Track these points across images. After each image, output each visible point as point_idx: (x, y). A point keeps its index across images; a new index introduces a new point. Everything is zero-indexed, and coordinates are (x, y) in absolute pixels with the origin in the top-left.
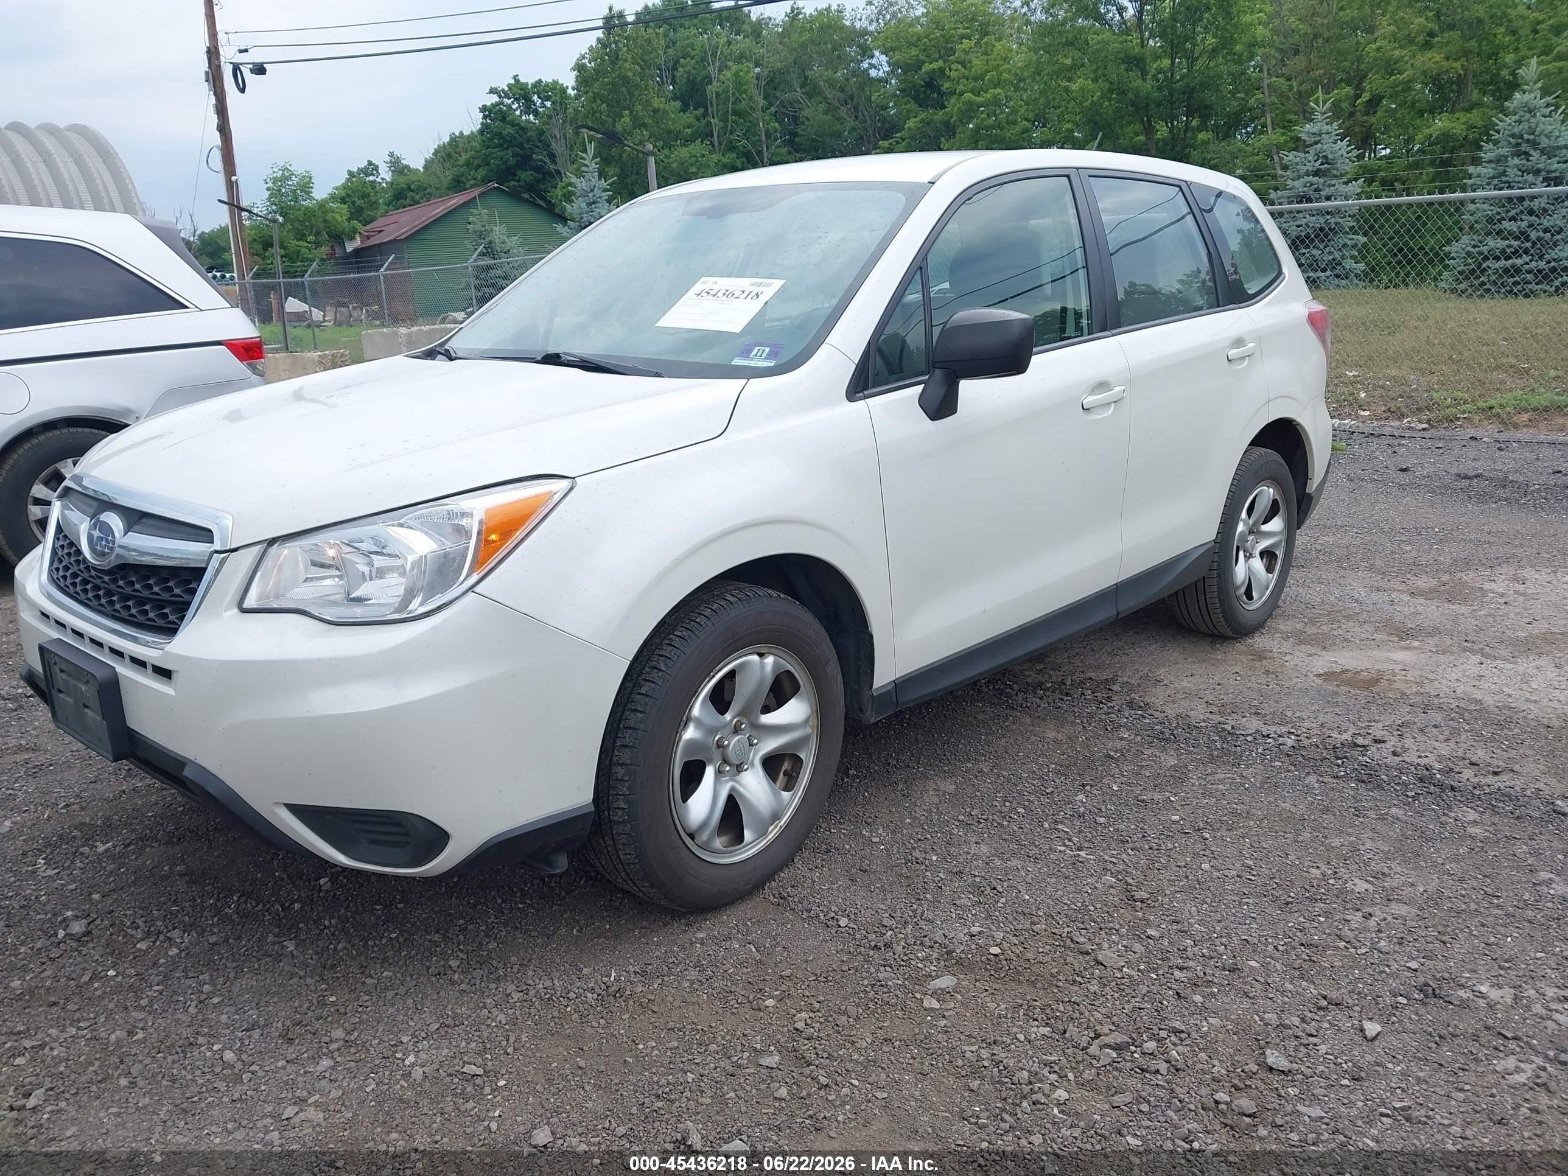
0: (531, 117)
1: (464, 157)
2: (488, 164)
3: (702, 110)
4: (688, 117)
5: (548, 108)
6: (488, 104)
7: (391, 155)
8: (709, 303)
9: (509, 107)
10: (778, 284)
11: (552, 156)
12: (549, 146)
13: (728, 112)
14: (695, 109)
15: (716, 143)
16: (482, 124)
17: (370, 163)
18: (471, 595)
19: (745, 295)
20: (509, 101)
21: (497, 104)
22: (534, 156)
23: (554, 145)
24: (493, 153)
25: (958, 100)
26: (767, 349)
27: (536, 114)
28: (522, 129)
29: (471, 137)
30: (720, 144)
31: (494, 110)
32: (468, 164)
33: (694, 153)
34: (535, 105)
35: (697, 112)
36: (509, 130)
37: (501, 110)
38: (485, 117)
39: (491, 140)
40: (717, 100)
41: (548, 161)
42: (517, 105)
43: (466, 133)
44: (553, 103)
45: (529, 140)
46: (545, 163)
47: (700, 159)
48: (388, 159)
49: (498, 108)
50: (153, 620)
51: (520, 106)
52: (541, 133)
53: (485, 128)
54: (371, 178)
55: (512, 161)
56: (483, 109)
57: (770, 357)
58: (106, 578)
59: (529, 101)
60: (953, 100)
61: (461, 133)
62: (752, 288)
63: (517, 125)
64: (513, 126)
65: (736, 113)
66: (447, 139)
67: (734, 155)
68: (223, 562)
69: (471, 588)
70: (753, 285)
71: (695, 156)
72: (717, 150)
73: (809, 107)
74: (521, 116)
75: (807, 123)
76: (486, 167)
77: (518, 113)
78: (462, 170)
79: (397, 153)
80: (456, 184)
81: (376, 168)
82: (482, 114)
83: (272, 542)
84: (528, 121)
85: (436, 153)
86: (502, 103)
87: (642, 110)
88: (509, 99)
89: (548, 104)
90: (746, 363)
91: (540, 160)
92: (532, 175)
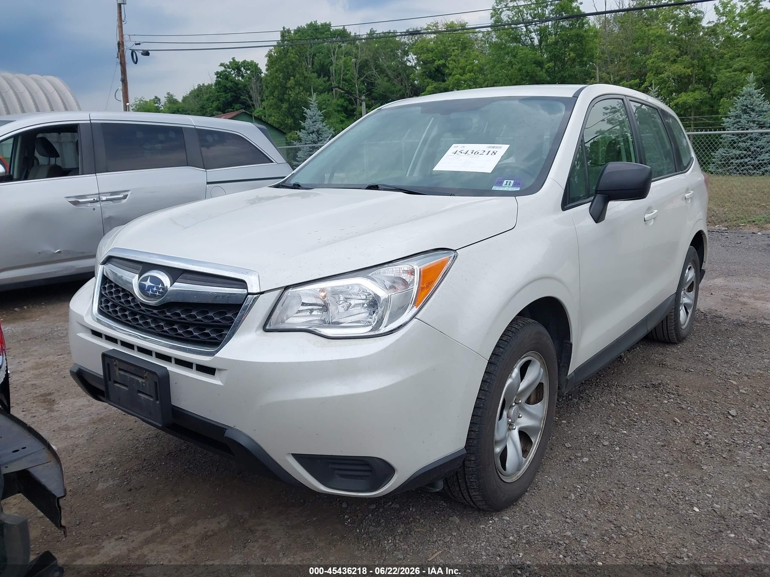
0: (240, 78)
1: (205, 97)
2: (219, 100)
3: (327, 78)
4: (321, 81)
5: (248, 74)
6: (219, 71)
7: (168, 94)
8: (463, 157)
9: (230, 73)
10: (505, 147)
11: (250, 97)
12: (249, 92)
13: (340, 79)
14: (323, 77)
15: (334, 94)
16: (216, 80)
17: (156, 97)
18: (415, 320)
19: (486, 153)
20: (230, 70)
21: (224, 71)
22: (241, 97)
23: (251, 92)
24: (221, 95)
25: (452, 78)
26: (512, 182)
27: (243, 77)
28: (236, 84)
29: (210, 86)
30: (336, 94)
31: (222, 74)
32: (208, 99)
33: (324, 98)
34: (242, 72)
35: (324, 79)
36: (229, 84)
37: (225, 74)
38: (218, 77)
39: (220, 88)
40: (335, 74)
41: (249, 100)
42: (233, 72)
43: (206, 84)
44: (252, 72)
45: (239, 89)
46: (247, 100)
47: (327, 102)
48: (166, 96)
49: (224, 73)
50: (198, 337)
51: (235, 73)
52: (245, 86)
53: (218, 83)
54: (156, 105)
55: (230, 99)
56: (217, 73)
57: (515, 185)
58: (155, 311)
59: (239, 70)
60: (450, 78)
61: (203, 84)
62: (489, 150)
63: (234, 82)
64: (232, 82)
65: (344, 80)
66: (196, 87)
67: (343, 100)
68: (255, 300)
69: (414, 317)
70: (489, 147)
71: (325, 100)
72: (335, 97)
73: (379, 78)
74: (235, 77)
75: (378, 86)
76: (218, 102)
77: (234, 76)
78: (205, 102)
79: (171, 93)
80: (202, 109)
81: (159, 100)
82: (216, 76)
83: (287, 288)
84: (239, 80)
85: (191, 93)
86: (226, 71)
87: (299, 77)
88: (230, 69)
89: (248, 72)
90: (501, 189)
91: (244, 99)
92: (240, 106)
